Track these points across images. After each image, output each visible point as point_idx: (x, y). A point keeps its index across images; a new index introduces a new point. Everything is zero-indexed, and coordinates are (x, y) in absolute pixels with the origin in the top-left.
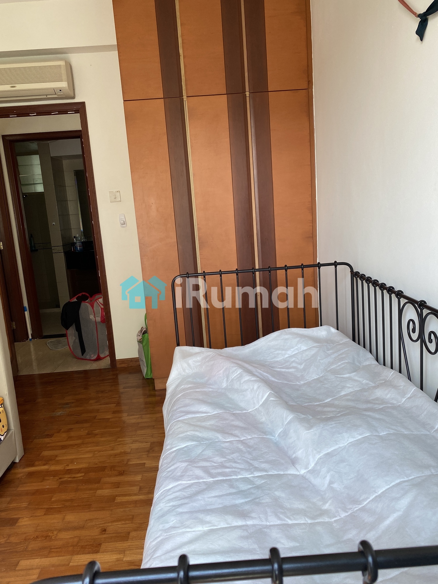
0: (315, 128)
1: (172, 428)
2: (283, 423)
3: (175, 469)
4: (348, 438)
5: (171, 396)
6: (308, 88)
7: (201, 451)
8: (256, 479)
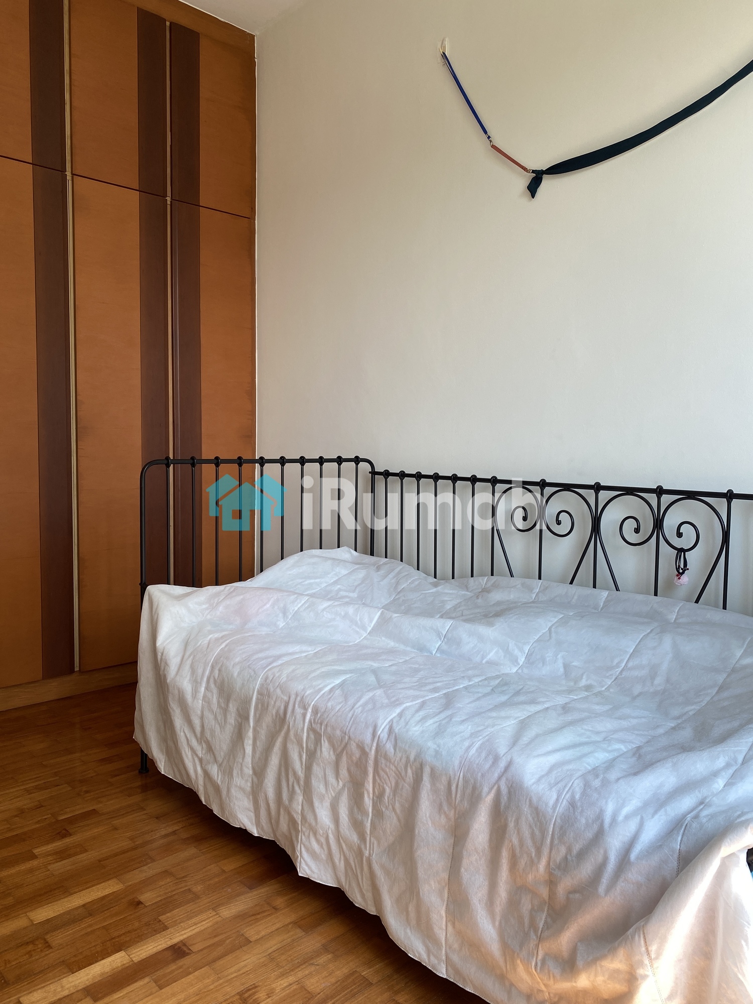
0: (256, 276)
1: (277, 675)
2: (439, 634)
3: (372, 700)
4: (545, 623)
5: (189, 657)
6: (251, 218)
7: (374, 679)
8: (486, 682)
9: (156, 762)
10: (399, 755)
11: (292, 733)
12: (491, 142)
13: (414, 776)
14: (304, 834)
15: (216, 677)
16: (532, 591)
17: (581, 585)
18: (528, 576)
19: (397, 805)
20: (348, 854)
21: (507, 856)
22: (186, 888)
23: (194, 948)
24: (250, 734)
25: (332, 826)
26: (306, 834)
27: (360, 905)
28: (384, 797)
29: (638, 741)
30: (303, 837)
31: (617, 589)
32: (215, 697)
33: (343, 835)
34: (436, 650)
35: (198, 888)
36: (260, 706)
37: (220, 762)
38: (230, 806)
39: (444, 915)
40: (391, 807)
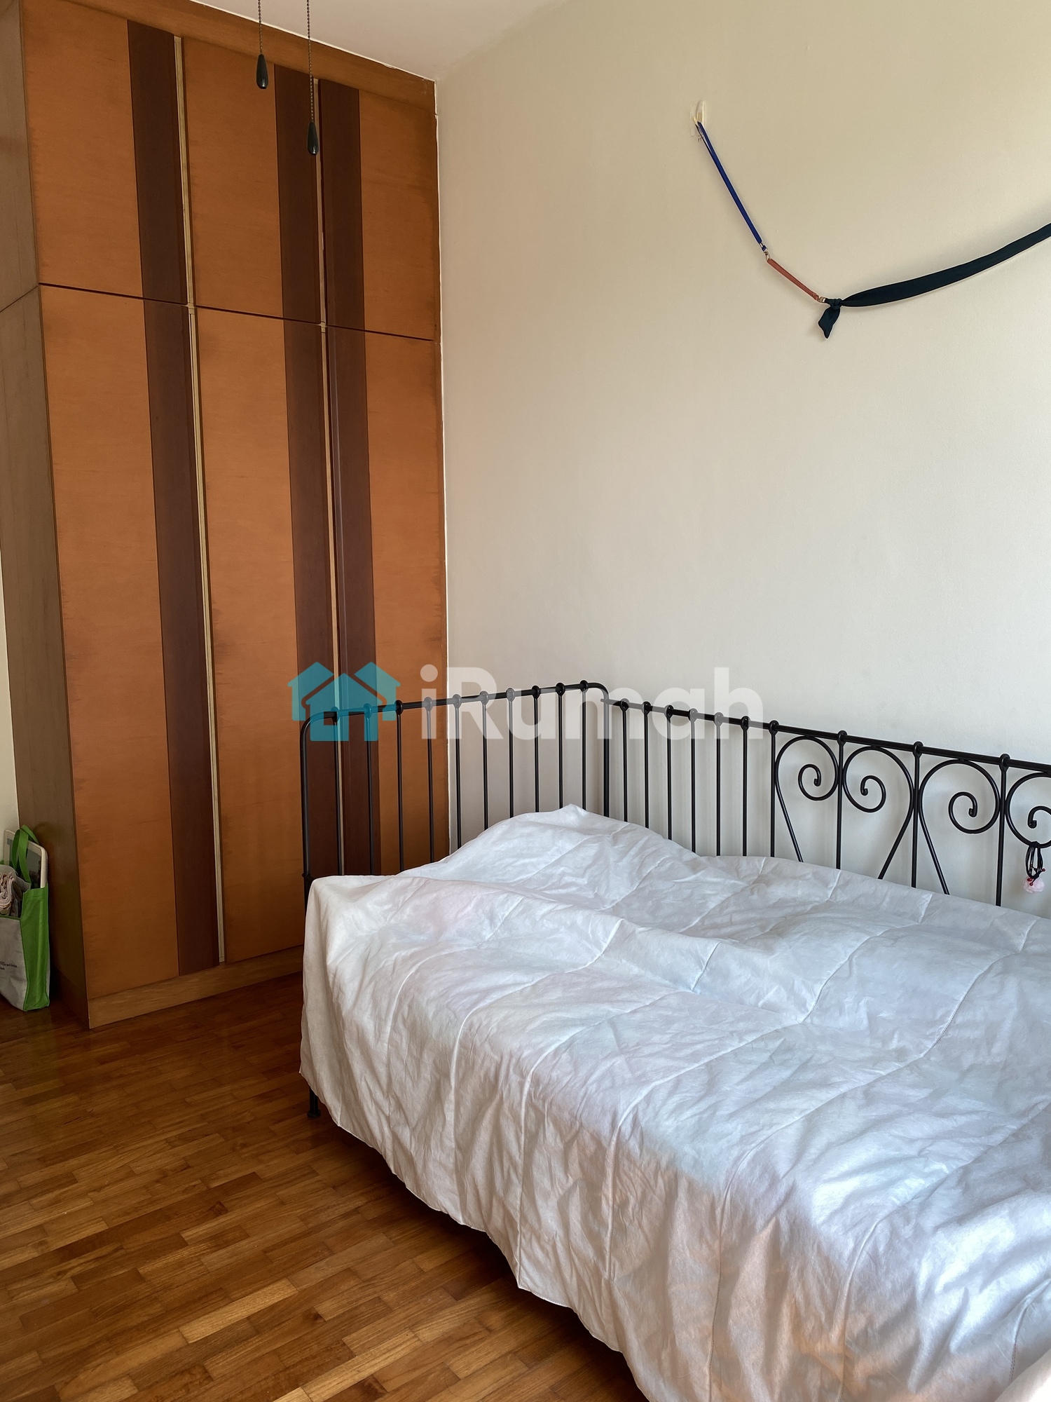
0: (443, 420)
1: (485, 1023)
2: (699, 961)
3: (610, 1072)
4: (844, 948)
5: (370, 982)
6: (434, 339)
7: (613, 1036)
8: (762, 1044)
9: (331, 1111)
10: (647, 1158)
11: (506, 1106)
12: (767, 255)
13: (667, 1188)
14: (524, 1236)
15: (406, 1015)
16: (827, 886)
17: (895, 881)
18: (821, 862)
19: (645, 1222)
20: (582, 1271)
21: (789, 1314)
22: (376, 1296)
23: (390, 1387)
24: (452, 1096)
25: (560, 1233)
26: (528, 1236)
27: (598, 1335)
28: (627, 1209)
29: (966, 1156)
30: (523, 1241)
31: (946, 892)
32: (404, 1041)
33: (574, 1246)
34: (695, 983)
35: (390, 1297)
36: (463, 1063)
37: (414, 1126)
38: (427, 1184)
39: (707, 1372)
40: (636, 1222)
